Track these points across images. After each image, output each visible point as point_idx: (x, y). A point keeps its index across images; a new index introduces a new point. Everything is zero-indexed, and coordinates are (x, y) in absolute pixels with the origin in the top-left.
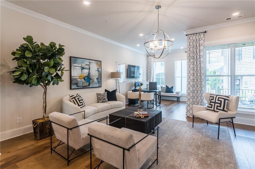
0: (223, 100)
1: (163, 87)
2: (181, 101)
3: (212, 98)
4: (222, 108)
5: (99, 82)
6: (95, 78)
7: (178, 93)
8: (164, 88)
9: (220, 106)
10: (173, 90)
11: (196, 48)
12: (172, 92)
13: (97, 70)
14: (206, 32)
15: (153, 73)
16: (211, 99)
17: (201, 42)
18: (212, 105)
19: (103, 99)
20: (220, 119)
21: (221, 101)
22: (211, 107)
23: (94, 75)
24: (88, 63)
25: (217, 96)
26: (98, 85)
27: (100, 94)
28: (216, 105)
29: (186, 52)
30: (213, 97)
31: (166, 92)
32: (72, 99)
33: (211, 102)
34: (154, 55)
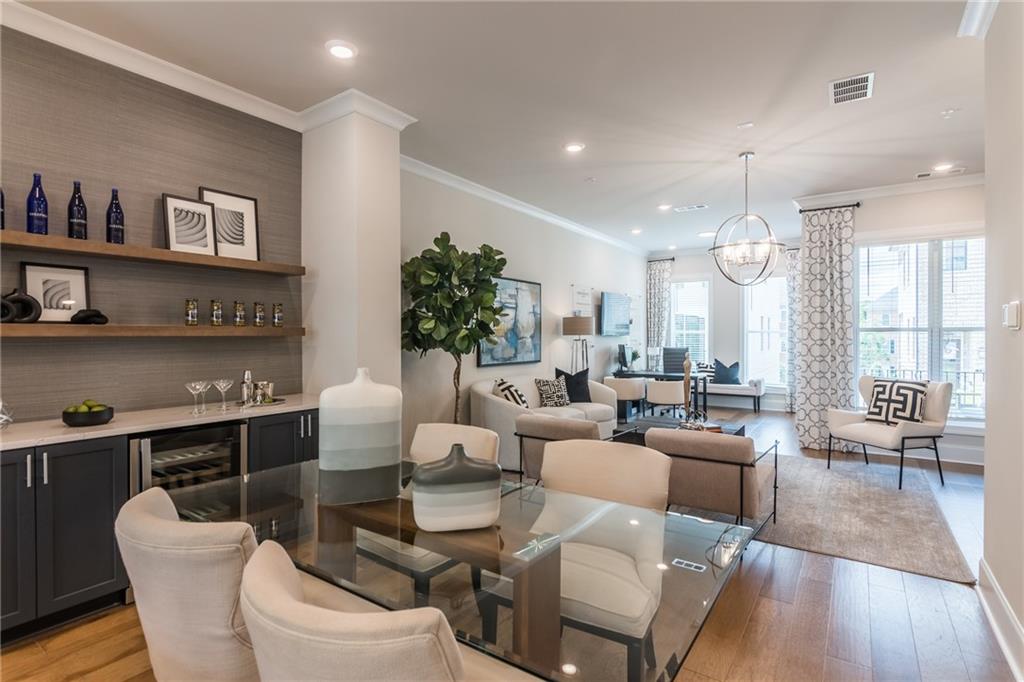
0: (910, 394)
1: (705, 365)
2: (766, 409)
3: (881, 389)
4: (907, 414)
5: (535, 346)
6: (528, 335)
7: (756, 384)
8: (706, 368)
9: (903, 410)
10: (739, 376)
11: (831, 250)
12: (736, 382)
13: (531, 310)
14: (858, 205)
15: (667, 319)
16: (879, 393)
17: (847, 232)
18: (881, 408)
19: (558, 397)
20: (904, 439)
21: (905, 396)
22: (879, 414)
23: (525, 325)
24: (514, 292)
25: (894, 382)
26: (533, 354)
27: (546, 383)
28: (893, 405)
30: (884, 387)
31: (718, 382)
32: (503, 390)
33: (877, 399)
34: (673, 259)
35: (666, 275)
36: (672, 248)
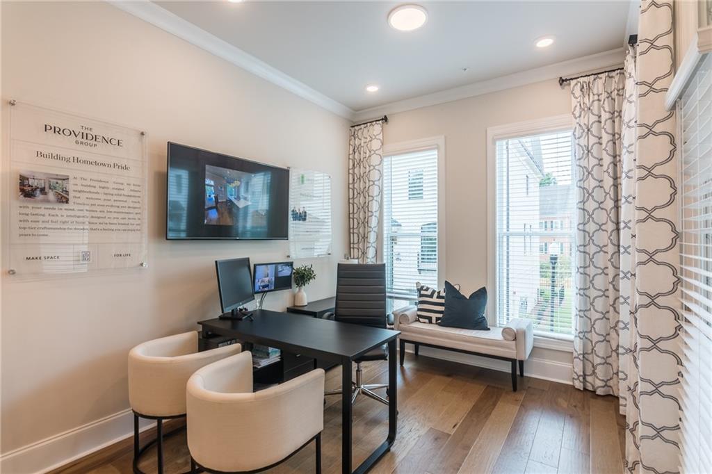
1: (429, 293)
2: (534, 376)
7: (515, 336)
8: (431, 296)
10: (487, 313)
12: (481, 325)
15: (377, 214)
29: (562, 81)
31: (443, 323)
34: (385, 119)
35: (376, 144)
36: (372, 89)
